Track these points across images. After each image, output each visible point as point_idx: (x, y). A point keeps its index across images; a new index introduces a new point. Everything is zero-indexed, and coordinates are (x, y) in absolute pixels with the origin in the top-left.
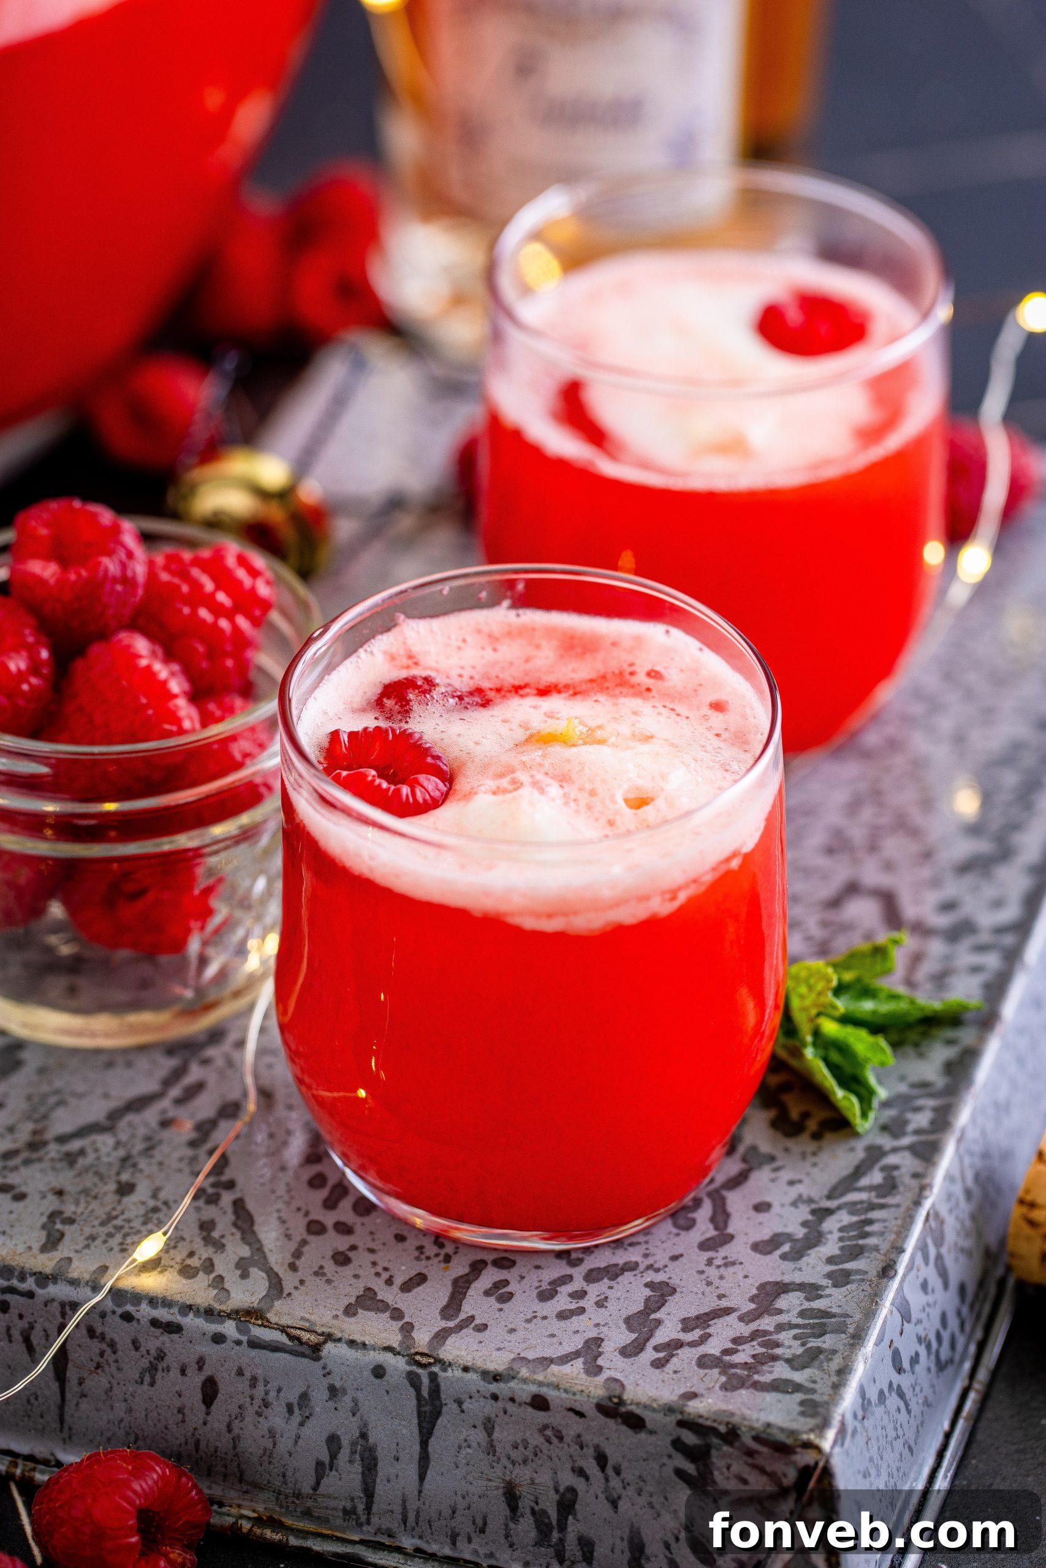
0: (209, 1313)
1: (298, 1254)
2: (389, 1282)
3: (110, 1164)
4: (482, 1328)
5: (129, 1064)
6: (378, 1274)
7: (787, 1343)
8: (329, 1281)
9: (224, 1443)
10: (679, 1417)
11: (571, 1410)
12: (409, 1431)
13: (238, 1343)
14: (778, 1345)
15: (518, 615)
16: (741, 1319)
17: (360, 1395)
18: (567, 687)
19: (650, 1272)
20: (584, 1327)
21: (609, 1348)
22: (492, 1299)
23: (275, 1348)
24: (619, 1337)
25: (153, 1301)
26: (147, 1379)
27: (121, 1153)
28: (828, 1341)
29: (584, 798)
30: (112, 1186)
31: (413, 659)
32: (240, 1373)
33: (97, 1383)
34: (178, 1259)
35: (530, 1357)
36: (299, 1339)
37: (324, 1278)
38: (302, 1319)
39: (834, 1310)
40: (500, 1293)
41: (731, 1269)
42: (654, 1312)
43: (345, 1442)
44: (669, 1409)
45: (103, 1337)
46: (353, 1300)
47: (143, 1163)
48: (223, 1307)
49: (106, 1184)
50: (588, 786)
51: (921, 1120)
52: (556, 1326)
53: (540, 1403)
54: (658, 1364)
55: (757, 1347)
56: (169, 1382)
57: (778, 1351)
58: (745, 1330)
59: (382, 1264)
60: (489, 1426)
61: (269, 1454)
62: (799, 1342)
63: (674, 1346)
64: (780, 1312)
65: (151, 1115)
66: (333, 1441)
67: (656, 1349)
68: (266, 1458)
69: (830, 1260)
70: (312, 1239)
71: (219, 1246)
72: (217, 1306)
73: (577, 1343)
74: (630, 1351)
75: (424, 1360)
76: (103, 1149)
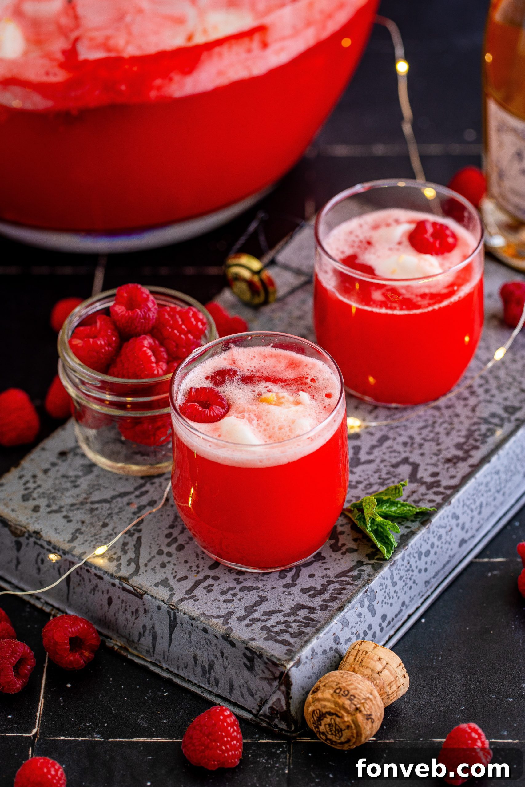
0: (112, 575)
1: (150, 561)
2: (175, 577)
3: (104, 515)
4: (197, 600)
6: (172, 573)
7: (294, 627)
8: (155, 573)
9: (113, 619)
10: (246, 646)
11: (214, 635)
12: (167, 630)
13: (119, 588)
14: (291, 627)
15: (275, 350)
16: (283, 615)
17: (153, 614)
19: (262, 592)
20: (230, 607)
21: (235, 616)
22: (205, 590)
23: (129, 592)
24: (240, 613)
25: (96, 568)
26: (93, 593)
27: (110, 512)
28: (308, 630)
29: (264, 426)
30: (101, 523)
32: (119, 598)
33: (78, 590)
34: (110, 554)
35: (207, 614)
36: (137, 591)
37: (154, 571)
38: (140, 584)
39: (315, 619)
40: (209, 589)
41: (290, 596)
42: (256, 606)
43: (148, 629)
44: (243, 642)
45: (80, 576)
46: (159, 581)
47: (115, 517)
48: (116, 575)
49: (99, 522)
50: (267, 422)
52: (221, 604)
53: (205, 630)
54: (248, 626)
55: (283, 627)
56: (98, 595)
57: (290, 630)
58: (283, 619)
59: (175, 570)
60: (190, 634)
61: (125, 626)
62: (298, 628)
63: (258, 620)
64: (298, 615)
65: (125, 500)
66: (144, 627)
67: (250, 620)
68: (125, 627)
69: (324, 600)
70: (157, 556)
71: (125, 552)
72: (115, 574)
73: (224, 612)
74: (240, 619)
75: (173, 607)
76: (104, 509)
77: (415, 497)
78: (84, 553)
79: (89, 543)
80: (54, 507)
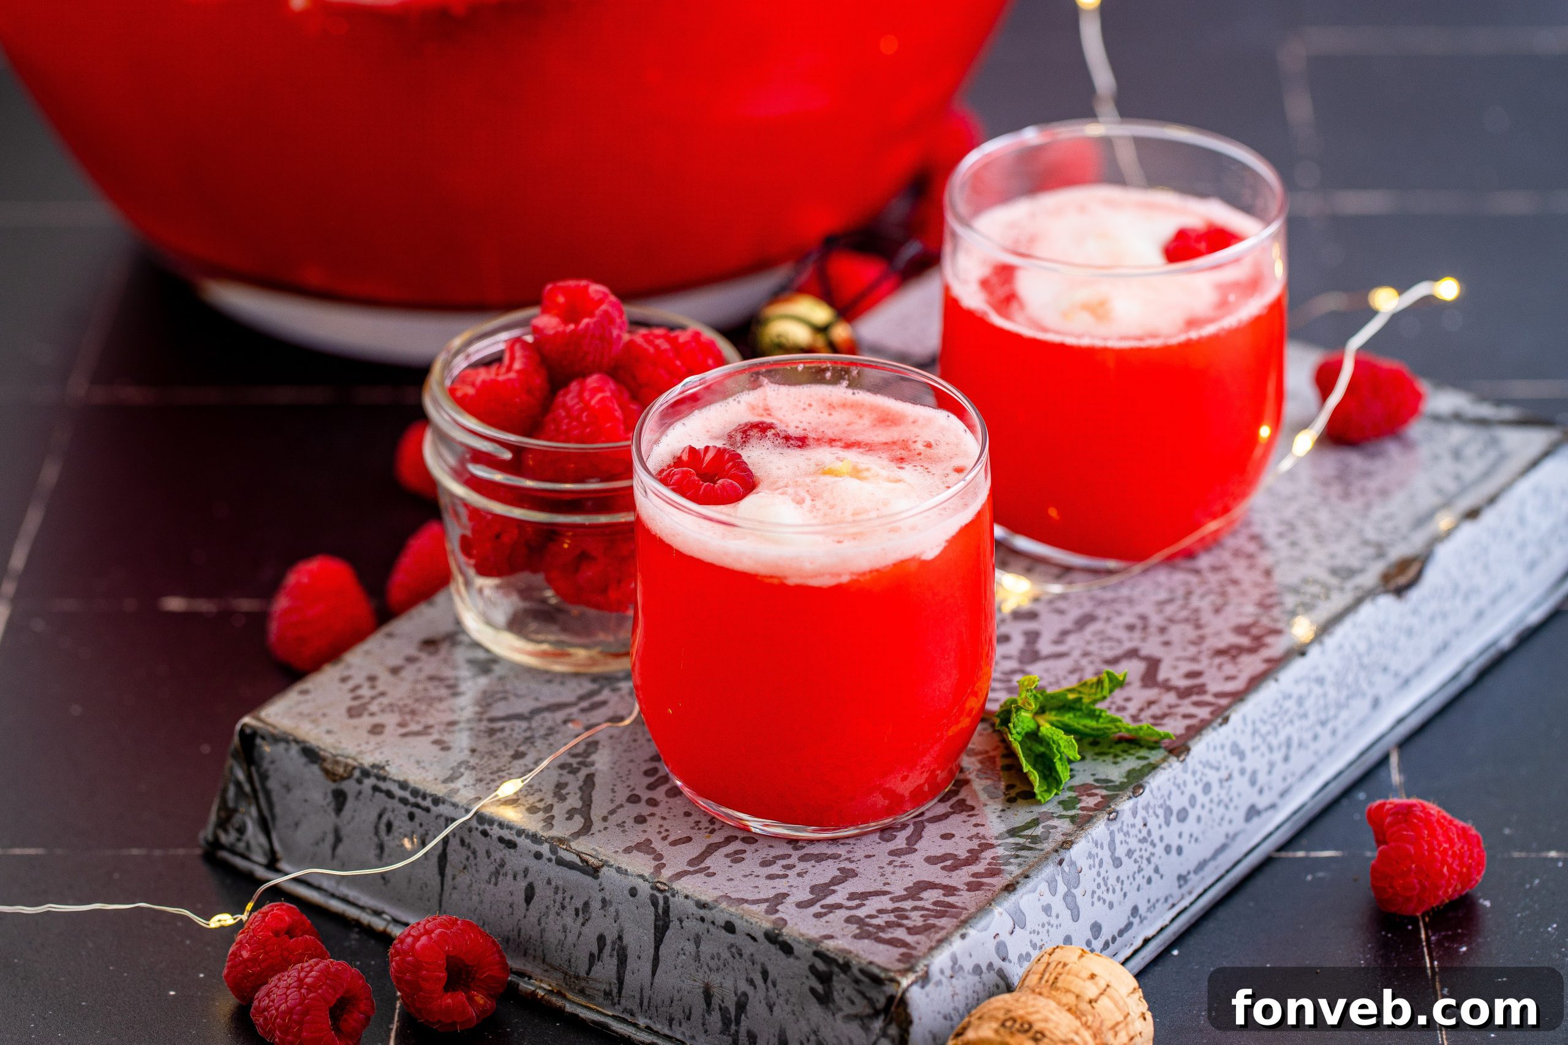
0: (535, 838)
1: (612, 812)
2: (665, 838)
3: (517, 739)
4: (711, 875)
5: (562, 683)
6: (659, 833)
7: (914, 918)
8: (624, 831)
9: (535, 933)
10: (815, 948)
11: (749, 935)
12: (649, 938)
13: (550, 860)
14: (907, 918)
15: (854, 394)
16: (891, 899)
17: (620, 907)
19: (847, 862)
20: (781, 886)
21: (790, 900)
22: (729, 860)
23: (571, 866)
24: (801, 895)
25: (501, 825)
26: (493, 880)
27: (528, 734)
28: (942, 922)
30: (511, 752)
31: (767, 410)
32: (549, 882)
33: (464, 879)
34: (531, 802)
35: (733, 897)
36: (587, 862)
37: (622, 829)
38: (593, 849)
39: (958, 904)
40: (736, 858)
41: (903, 869)
42: (835, 885)
43: (608, 942)
44: (810, 942)
45: (469, 846)
46: (633, 845)
47: (539, 743)
48: (546, 836)
49: (507, 750)
51: (1090, 802)
52: (762, 882)
53: (730, 927)
54: (818, 916)
55: (892, 917)
56: (506, 882)
57: (905, 922)
58: (890, 906)
59: (666, 827)
60: (697, 940)
61: (561, 943)
62: (922, 919)
63: (839, 906)
64: (921, 899)
65: (560, 716)
66: (601, 939)
67: (822, 907)
68: (559, 947)
69: (974, 875)
70: (628, 805)
71: (562, 798)
72: (541, 835)
73: (771, 894)
75: (662, 887)
76: (517, 730)
77: (1155, 710)
78: (475, 799)
79: (488, 784)
80: (414, 727)
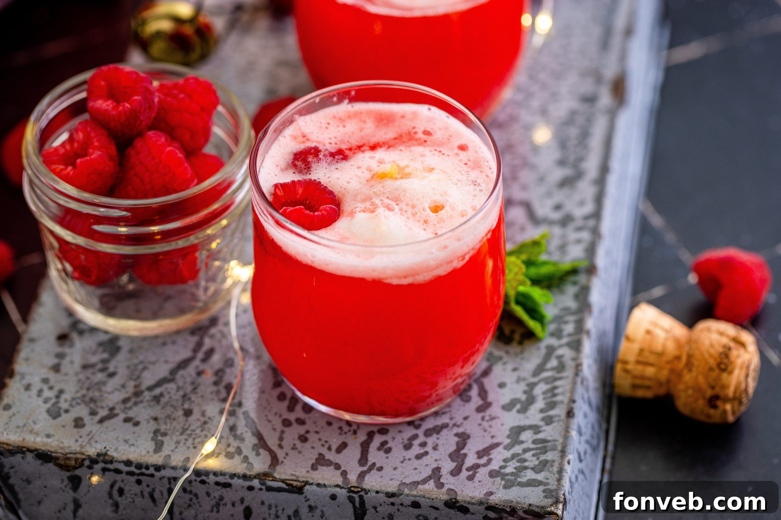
0: (245, 477)
1: (281, 439)
2: (329, 449)
3: (177, 400)
4: (380, 469)
5: (174, 343)
6: (323, 445)
7: (530, 459)
8: (300, 452)
10: (486, 505)
11: (431, 507)
13: (261, 490)
14: (525, 461)
15: (352, 107)
16: (505, 448)
17: (324, 508)
18: (384, 143)
19: (455, 428)
20: (429, 462)
21: (445, 472)
22: (382, 452)
23: (279, 490)
24: (448, 466)
25: (215, 474)
26: (215, 510)
27: (181, 393)
28: (549, 456)
29: (410, 210)
30: (181, 413)
31: (305, 137)
32: (263, 503)
33: (189, 513)
34: (223, 449)
35: (407, 482)
36: (291, 485)
37: (297, 451)
38: (291, 475)
39: (548, 438)
40: (385, 448)
41: (494, 421)
42: (462, 449)
44: (481, 502)
45: (191, 493)
46: (314, 461)
47: (193, 397)
48: (251, 473)
49: (177, 411)
50: (410, 203)
51: (569, 328)
52: (416, 463)
53: (416, 505)
54: (470, 478)
55: (516, 463)
56: (226, 510)
57: (526, 464)
58: (508, 454)
59: (324, 439)
60: (391, 517)
62: (535, 458)
63: (475, 468)
64: (522, 442)
65: (191, 369)
67: (468, 470)
69: (542, 411)
70: (286, 429)
71: (242, 439)
72: (248, 473)
73: (428, 472)
74: (456, 472)
75: (356, 490)
76: (173, 392)
78: (188, 459)
79: (185, 444)
80: (103, 413)
